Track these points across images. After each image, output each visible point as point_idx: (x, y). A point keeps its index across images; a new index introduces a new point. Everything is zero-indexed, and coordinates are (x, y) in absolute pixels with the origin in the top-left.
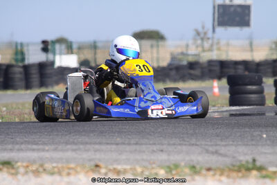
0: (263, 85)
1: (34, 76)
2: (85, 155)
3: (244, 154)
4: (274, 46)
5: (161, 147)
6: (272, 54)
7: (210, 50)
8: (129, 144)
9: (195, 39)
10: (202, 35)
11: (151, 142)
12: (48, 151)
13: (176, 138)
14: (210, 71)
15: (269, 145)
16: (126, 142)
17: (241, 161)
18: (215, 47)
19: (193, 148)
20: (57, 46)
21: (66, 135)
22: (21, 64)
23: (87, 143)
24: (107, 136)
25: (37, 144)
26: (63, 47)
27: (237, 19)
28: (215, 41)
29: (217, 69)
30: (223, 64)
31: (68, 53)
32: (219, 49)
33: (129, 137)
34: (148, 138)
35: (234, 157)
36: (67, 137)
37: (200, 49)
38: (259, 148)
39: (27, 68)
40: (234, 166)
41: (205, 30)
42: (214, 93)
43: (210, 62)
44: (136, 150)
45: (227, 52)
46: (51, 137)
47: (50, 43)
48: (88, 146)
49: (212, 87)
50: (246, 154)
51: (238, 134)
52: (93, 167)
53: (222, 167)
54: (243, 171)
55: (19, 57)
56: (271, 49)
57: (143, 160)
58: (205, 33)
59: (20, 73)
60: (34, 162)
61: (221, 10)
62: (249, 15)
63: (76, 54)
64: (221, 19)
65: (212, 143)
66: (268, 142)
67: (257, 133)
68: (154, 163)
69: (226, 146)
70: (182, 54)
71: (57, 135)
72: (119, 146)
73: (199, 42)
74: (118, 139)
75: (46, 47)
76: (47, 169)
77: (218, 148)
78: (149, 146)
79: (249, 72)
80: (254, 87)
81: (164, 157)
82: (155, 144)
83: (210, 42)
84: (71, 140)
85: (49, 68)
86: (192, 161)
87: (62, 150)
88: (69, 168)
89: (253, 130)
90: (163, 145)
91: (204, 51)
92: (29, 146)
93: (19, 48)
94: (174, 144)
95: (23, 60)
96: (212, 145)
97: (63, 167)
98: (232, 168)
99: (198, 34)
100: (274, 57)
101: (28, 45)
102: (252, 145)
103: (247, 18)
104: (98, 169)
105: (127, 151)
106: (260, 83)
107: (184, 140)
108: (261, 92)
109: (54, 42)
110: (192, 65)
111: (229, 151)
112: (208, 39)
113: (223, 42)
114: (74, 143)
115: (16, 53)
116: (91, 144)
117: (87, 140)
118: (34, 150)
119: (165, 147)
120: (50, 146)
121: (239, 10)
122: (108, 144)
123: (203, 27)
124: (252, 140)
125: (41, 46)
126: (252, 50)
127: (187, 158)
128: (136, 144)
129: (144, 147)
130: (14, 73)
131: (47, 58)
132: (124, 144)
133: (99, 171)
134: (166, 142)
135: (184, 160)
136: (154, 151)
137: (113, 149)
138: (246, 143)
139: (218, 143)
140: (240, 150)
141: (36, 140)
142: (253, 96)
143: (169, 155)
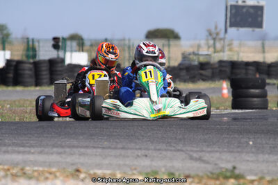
1: (44, 73)
2: (69, 159)
3: (225, 160)
5: (147, 152)
7: (222, 50)
8: (115, 148)
9: (207, 40)
10: (214, 36)
11: (138, 147)
12: (33, 153)
13: (163, 143)
14: (221, 71)
15: (253, 153)
16: (113, 146)
17: (221, 168)
18: (227, 48)
19: (178, 153)
20: (68, 43)
21: (55, 138)
22: (31, 61)
23: (74, 147)
24: (96, 140)
25: (23, 146)
26: (74, 44)
27: (250, 20)
28: (227, 43)
29: (228, 70)
30: (234, 65)
31: (79, 51)
33: (117, 140)
34: (136, 143)
35: (216, 164)
36: (56, 140)
37: (211, 50)
38: (244, 155)
39: (37, 65)
40: (212, 173)
41: (218, 30)
42: (223, 95)
43: (221, 62)
44: (120, 155)
45: (238, 54)
46: (40, 139)
47: (61, 40)
48: (75, 150)
49: (222, 89)
50: (228, 162)
51: (227, 140)
52: (73, 172)
53: (201, 174)
54: (221, 179)
55: (31, 53)
57: (125, 165)
58: (217, 34)
59: (31, 70)
60: (16, 165)
61: (234, 11)
62: (262, 16)
63: (87, 51)
64: (233, 20)
65: (198, 149)
66: (253, 149)
67: (245, 140)
68: (135, 169)
69: (210, 152)
70: (194, 54)
71: (47, 137)
73: (211, 42)
74: (106, 143)
75: (57, 43)
76: (27, 172)
77: (202, 154)
78: (133, 151)
79: (260, 73)
80: (257, 91)
81: (146, 162)
82: (140, 149)
83: (222, 42)
84: (59, 143)
88: (51, 173)
89: (241, 136)
90: (148, 149)
91: (215, 52)
92: (16, 149)
93: (31, 43)
94: (159, 150)
95: (34, 56)
96: (197, 151)
97: (43, 171)
98: (209, 174)
99: (210, 34)
102: (238, 152)
103: (259, 19)
105: (111, 156)
106: (262, 85)
107: (171, 146)
108: (264, 96)
109: (64, 39)
110: (203, 66)
112: (221, 39)
113: (236, 43)
114: (62, 147)
115: (28, 49)
116: (77, 147)
117: (75, 142)
118: (19, 152)
119: (150, 152)
120: (36, 149)
121: (252, 11)
122: (94, 147)
123: (216, 28)
124: (238, 147)
125: (52, 42)
126: (264, 52)
127: (169, 164)
128: (122, 148)
129: (129, 152)
130: (24, 70)
131: (58, 55)
132: (109, 148)
133: (78, 176)
134: (153, 147)
135: (165, 166)
136: (138, 156)
137: (98, 154)
138: (231, 150)
139: (204, 149)
140: (224, 157)
141: (24, 142)
142: (255, 99)
143: (152, 160)
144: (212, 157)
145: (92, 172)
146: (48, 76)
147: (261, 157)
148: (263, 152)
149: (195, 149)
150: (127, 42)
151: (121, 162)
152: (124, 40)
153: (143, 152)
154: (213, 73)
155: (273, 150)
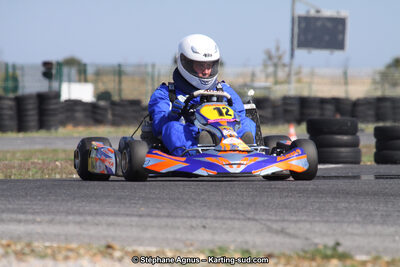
0: (358, 134)
2: (93, 231)
3: (322, 234)
4: (378, 78)
5: (204, 222)
6: (376, 89)
7: (287, 81)
8: (157, 216)
9: (265, 66)
10: (275, 60)
11: (190, 214)
12: (40, 223)
13: (226, 209)
14: (286, 111)
15: (358, 222)
16: (154, 213)
17: (316, 245)
18: (293, 78)
19: (250, 224)
20: (65, 70)
21: (68, 201)
22: (11, 95)
23: (97, 214)
24: (128, 205)
25: (24, 213)
26: (74, 71)
27: (327, 38)
29: (295, 108)
30: (304, 102)
31: (80, 81)
32: (299, 81)
33: (159, 206)
34: (185, 208)
35: (307, 239)
36: (69, 204)
37: (271, 80)
38: (345, 226)
39: (20, 101)
40: (305, 252)
41: (280, 52)
43: (286, 99)
44: (167, 225)
45: (310, 84)
46: (47, 203)
47: (54, 65)
48: (99, 218)
50: (324, 235)
51: (318, 205)
52: (102, 249)
53: (288, 252)
54: (319, 259)
55: (10, 84)
56: (374, 82)
57: (176, 240)
58: (280, 58)
59: (11, 108)
60: (19, 238)
61: (303, 25)
62: (343, 32)
63: (95, 82)
64: (302, 38)
65: (278, 218)
66: (358, 219)
67: (343, 205)
68: (192, 245)
69: (296, 222)
71: (55, 201)
72: (143, 219)
73: (271, 69)
74: (142, 209)
75: (49, 70)
76: (37, 250)
77: (285, 225)
78: (185, 220)
79: (342, 114)
80: (345, 138)
81: (206, 236)
82: (194, 217)
83: (287, 69)
84: (75, 208)
85: (54, 101)
86: (246, 243)
87: (60, 223)
88: (71, 250)
89: (337, 200)
90: (206, 218)
91: (276, 83)
92: (14, 216)
93: (10, 71)
94: (222, 218)
95: (15, 89)
96: (276, 221)
97: (59, 247)
98: (301, 253)
99: (270, 57)
100: (379, 94)
101: (22, 68)
102: (335, 222)
103: (340, 37)
104: (110, 251)
105: (153, 227)
106: (353, 131)
107: (237, 213)
108: (355, 144)
109: (60, 65)
110: (259, 103)
111: (300, 229)
112: (284, 65)
113: (305, 70)
114: (80, 214)
115: (6, 79)
116: (103, 214)
117: (96, 207)
118: (20, 221)
119: (209, 221)
120: (43, 217)
121: (329, 25)
122: (127, 215)
123: (278, 49)
124: (336, 214)
125: (42, 69)
126: (346, 83)
127: (240, 239)
128: (168, 216)
129: (178, 222)
130: (3, 109)
131: (50, 87)
132: (150, 215)
133: (111, 255)
134: (211, 215)
135: (234, 241)
136: (192, 227)
137: (133, 223)
138: (325, 219)
139: (286, 218)
140: (317, 229)
141: (24, 207)
142: (343, 150)
143: (214, 234)
145: (130, 249)
146: (36, 118)
147: (371, 228)
148: (372, 222)
149: (274, 218)
150: (150, 69)
151: (169, 236)
152: (146, 65)
153: (199, 221)
154: (274, 114)
155: (385, 220)
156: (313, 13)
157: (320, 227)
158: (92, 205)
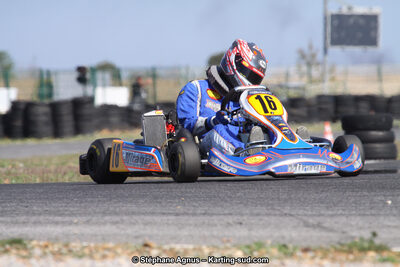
0: (393, 130)
2: (130, 231)
3: (358, 227)
5: (240, 219)
7: (321, 80)
8: (194, 214)
9: (299, 66)
10: (309, 59)
11: (226, 212)
12: (76, 224)
13: (262, 205)
14: (321, 109)
15: (395, 215)
16: (191, 212)
17: (353, 238)
18: (328, 77)
19: (287, 219)
20: (99, 75)
21: (104, 202)
22: (47, 101)
23: (133, 213)
24: (164, 204)
25: (61, 215)
26: (107, 76)
27: (360, 35)
28: (328, 67)
29: (330, 107)
30: (338, 101)
31: (114, 85)
32: (333, 79)
33: (195, 204)
34: (222, 206)
35: (344, 232)
36: (106, 205)
37: (305, 79)
38: (382, 218)
39: (55, 107)
40: (340, 244)
41: (314, 51)
43: (320, 98)
44: (204, 223)
45: (345, 83)
46: (82, 205)
47: (88, 70)
48: (135, 217)
50: (361, 228)
51: (353, 200)
52: (140, 247)
53: (324, 246)
54: (356, 251)
55: (45, 90)
57: (214, 236)
58: (313, 56)
59: (45, 114)
60: (56, 240)
61: (336, 22)
62: (376, 28)
63: (127, 85)
64: (335, 36)
65: (314, 213)
66: (395, 212)
67: (379, 198)
68: (228, 241)
69: (332, 216)
70: (281, 86)
71: (92, 202)
72: (180, 217)
73: (304, 68)
74: (179, 207)
75: (83, 75)
76: (74, 250)
77: (321, 219)
78: (222, 217)
79: (376, 111)
80: (380, 134)
81: (243, 232)
82: (231, 214)
83: (320, 68)
84: (111, 209)
85: (87, 106)
86: (283, 237)
87: (97, 223)
88: (109, 249)
89: (373, 193)
90: (242, 215)
91: (311, 81)
92: (51, 218)
93: (45, 77)
94: (258, 215)
95: (50, 95)
96: (313, 216)
97: (96, 247)
98: (338, 247)
99: (303, 56)
101: (56, 73)
102: (372, 215)
103: (372, 33)
104: (147, 249)
105: (190, 225)
106: (388, 126)
107: (273, 209)
108: (390, 140)
109: (94, 70)
110: (294, 102)
112: (318, 64)
113: (340, 69)
114: (116, 214)
115: (41, 85)
116: (139, 213)
117: (133, 208)
118: (57, 223)
119: (245, 218)
120: (79, 218)
121: (362, 21)
122: (164, 214)
123: (311, 47)
124: (371, 209)
125: (76, 75)
127: (276, 234)
128: (204, 214)
129: (215, 219)
131: (85, 92)
132: (185, 214)
133: (148, 253)
134: (248, 212)
135: (271, 237)
136: (229, 223)
137: (170, 222)
138: (362, 212)
139: (322, 212)
140: (353, 223)
141: (61, 209)
142: (378, 145)
143: (250, 230)
144: (336, 223)
145: (166, 247)
146: (71, 123)
149: (310, 213)
150: (183, 71)
151: (207, 233)
152: (179, 68)
153: (235, 218)
154: (309, 112)
156: (345, 11)
157: (356, 221)
158: (129, 205)
